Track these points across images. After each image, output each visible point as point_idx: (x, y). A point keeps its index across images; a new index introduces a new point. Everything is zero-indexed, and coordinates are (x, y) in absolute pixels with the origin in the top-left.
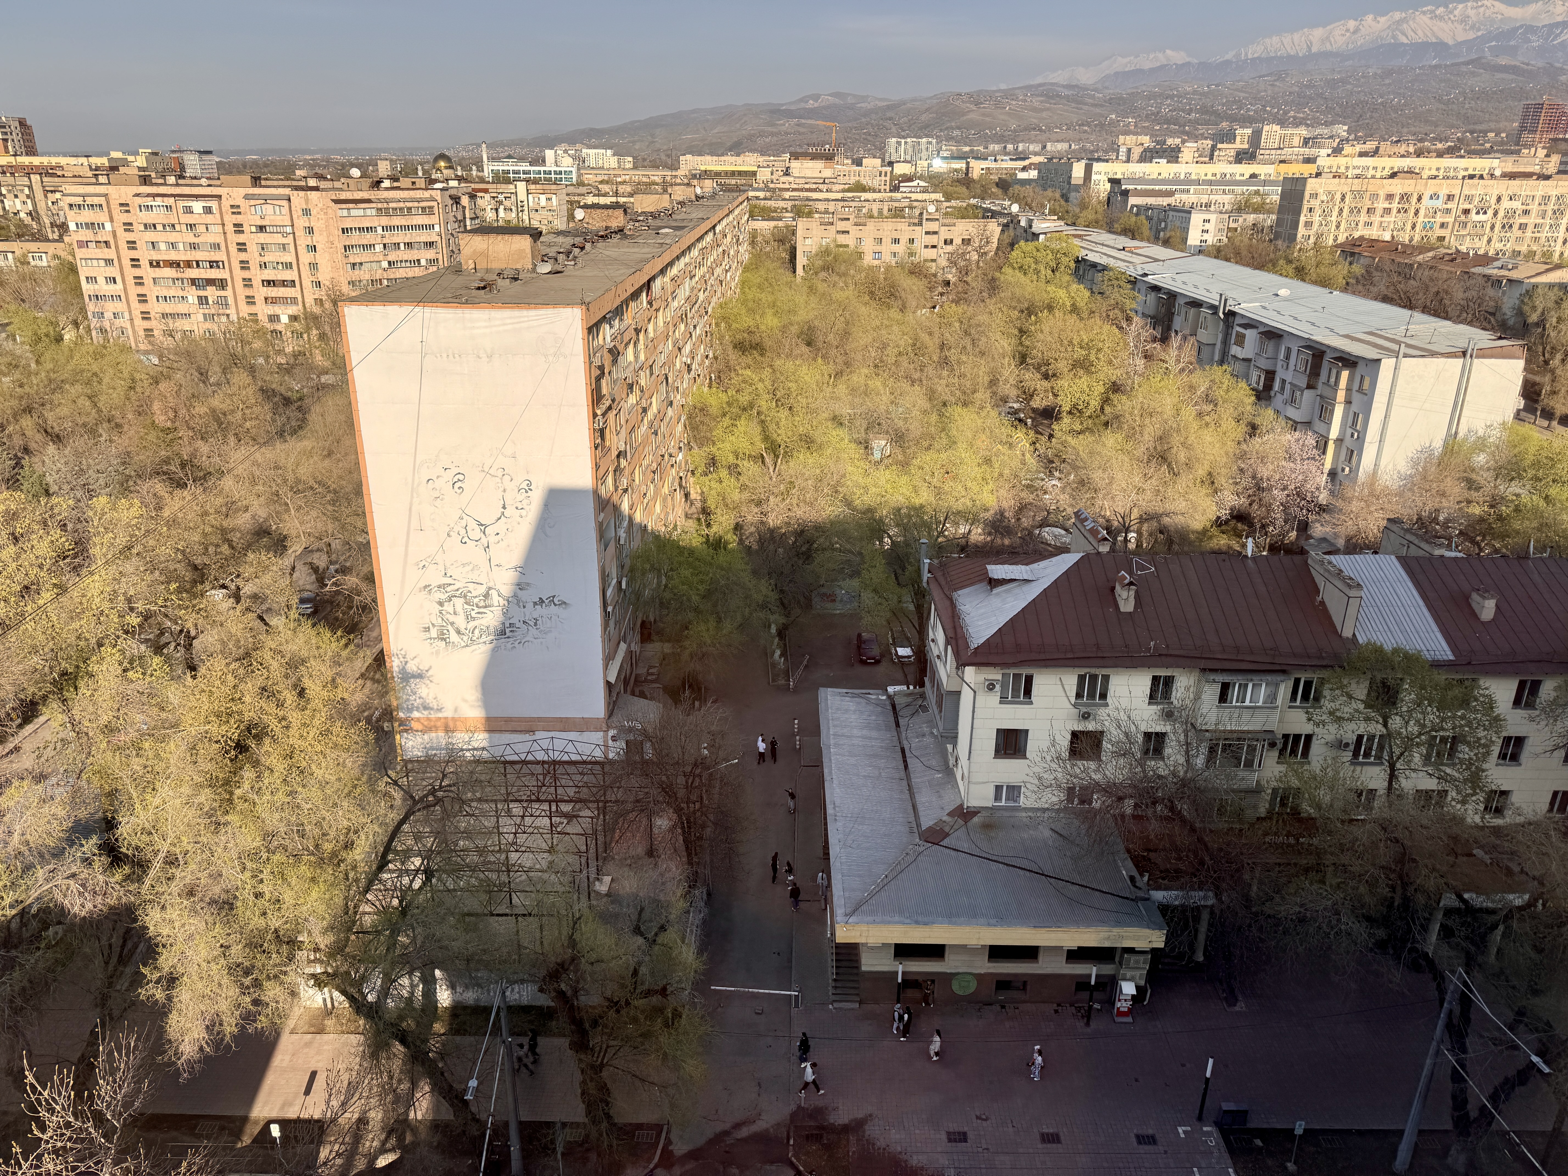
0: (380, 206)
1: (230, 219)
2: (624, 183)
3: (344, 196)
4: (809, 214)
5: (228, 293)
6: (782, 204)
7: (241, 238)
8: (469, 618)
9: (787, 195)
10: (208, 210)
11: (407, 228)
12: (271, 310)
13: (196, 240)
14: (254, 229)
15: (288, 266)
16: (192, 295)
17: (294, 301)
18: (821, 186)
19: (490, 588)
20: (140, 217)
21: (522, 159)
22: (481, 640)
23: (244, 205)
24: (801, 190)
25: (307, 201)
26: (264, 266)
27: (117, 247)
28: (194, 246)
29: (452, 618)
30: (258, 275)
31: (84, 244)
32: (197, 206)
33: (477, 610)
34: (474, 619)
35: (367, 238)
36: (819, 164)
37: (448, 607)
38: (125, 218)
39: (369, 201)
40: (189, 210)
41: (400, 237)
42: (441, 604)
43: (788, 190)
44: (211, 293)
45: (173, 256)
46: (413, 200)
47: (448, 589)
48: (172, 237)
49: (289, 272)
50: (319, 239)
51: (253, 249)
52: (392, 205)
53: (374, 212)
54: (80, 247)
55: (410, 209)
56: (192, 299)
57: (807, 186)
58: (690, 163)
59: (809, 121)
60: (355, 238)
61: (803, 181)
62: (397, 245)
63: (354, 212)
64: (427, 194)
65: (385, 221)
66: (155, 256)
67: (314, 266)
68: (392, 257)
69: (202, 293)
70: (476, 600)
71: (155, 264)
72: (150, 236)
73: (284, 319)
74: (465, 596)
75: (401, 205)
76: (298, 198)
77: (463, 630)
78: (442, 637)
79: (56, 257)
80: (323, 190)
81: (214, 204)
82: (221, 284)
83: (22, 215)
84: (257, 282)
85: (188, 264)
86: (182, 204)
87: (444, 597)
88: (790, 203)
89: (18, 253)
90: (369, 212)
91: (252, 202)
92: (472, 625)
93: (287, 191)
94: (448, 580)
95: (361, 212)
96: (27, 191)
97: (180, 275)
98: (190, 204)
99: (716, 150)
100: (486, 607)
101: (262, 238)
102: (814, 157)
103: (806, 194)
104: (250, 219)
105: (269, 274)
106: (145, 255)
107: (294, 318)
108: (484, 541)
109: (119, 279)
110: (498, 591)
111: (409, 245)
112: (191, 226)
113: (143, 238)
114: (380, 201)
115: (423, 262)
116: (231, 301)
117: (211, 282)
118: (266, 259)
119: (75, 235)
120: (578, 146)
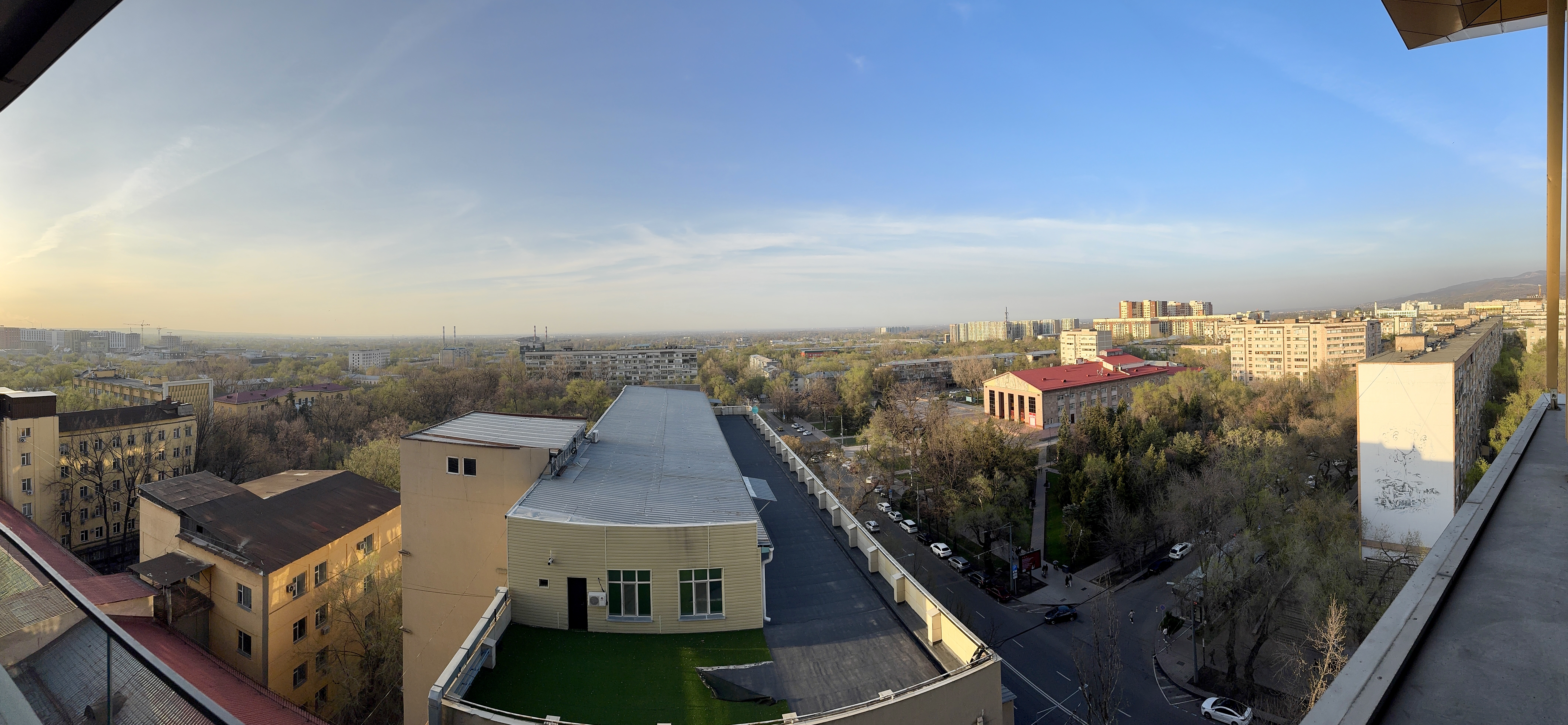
0: (1343, 329)
1: (1286, 335)
2: (1438, 316)
3: (1329, 325)
4: (1532, 325)
5: (1282, 364)
6: (1516, 322)
7: (1289, 343)
8: (1395, 496)
9: (1519, 317)
10: (1279, 332)
11: (1353, 337)
12: (1297, 370)
13: (1273, 344)
14: (1294, 339)
15: (1305, 353)
16: (1269, 364)
17: (1306, 367)
18: (1535, 313)
19: (1405, 483)
20: (1254, 336)
21: (1390, 308)
22: (1400, 507)
23: (1292, 330)
24: (1526, 315)
25: (1315, 328)
26: (1296, 353)
27: (1245, 347)
28: (1272, 346)
29: (1388, 495)
30: (1293, 357)
31: (1234, 346)
32: (1275, 331)
33: (1399, 493)
34: (1397, 496)
35: (1337, 342)
36: (1534, 303)
37: (1387, 490)
38: (1250, 336)
39: (1339, 327)
40: (1272, 333)
41: (1350, 341)
42: (1384, 488)
43: (1519, 315)
44: (1276, 364)
45: (1264, 350)
46: (1356, 326)
47: (1387, 482)
48: (1264, 342)
49: (1305, 355)
50: (1318, 343)
51: (1293, 346)
52: (1348, 328)
53: (1340, 331)
54: (1233, 347)
55: (1354, 329)
56: (1269, 366)
57: (1528, 313)
58: (1468, 306)
59: (1526, 284)
60: (1332, 342)
61: (1526, 311)
62: (1348, 345)
63: (1333, 332)
64: (1361, 323)
65: (1344, 335)
66: (1258, 350)
67: (1315, 353)
68: (1346, 349)
69: (1272, 364)
70: (1399, 488)
71: (1257, 353)
72: (1257, 342)
73: (1301, 374)
74: (1394, 486)
75: (1351, 328)
76: (1312, 327)
77: (1392, 501)
78: (1383, 504)
79: (1221, 350)
80: (1322, 323)
81: (1281, 330)
82: (1279, 360)
83: (1210, 336)
84: (1292, 360)
85: (1269, 353)
86: (1269, 330)
87: (1385, 485)
88: (1521, 321)
89: (1208, 349)
90: (1338, 331)
91: (1295, 329)
92: (1396, 499)
93: (1308, 324)
94: (1388, 478)
95: (1335, 331)
96: (1212, 327)
97: (1265, 357)
98: (1271, 330)
99: (1482, 299)
100: (1402, 491)
101: (1297, 342)
102: (1531, 300)
103: (1529, 317)
104: (1293, 336)
105: (1298, 357)
106: (1254, 349)
107: (1305, 374)
108: (1404, 462)
109: (1244, 359)
110: (1408, 485)
111: (1352, 344)
112: (1271, 339)
113: (1254, 343)
114: (1343, 327)
115: (1358, 351)
116: (1282, 367)
117: (1276, 359)
118: (1297, 350)
119: (1233, 342)
120: (1416, 301)
